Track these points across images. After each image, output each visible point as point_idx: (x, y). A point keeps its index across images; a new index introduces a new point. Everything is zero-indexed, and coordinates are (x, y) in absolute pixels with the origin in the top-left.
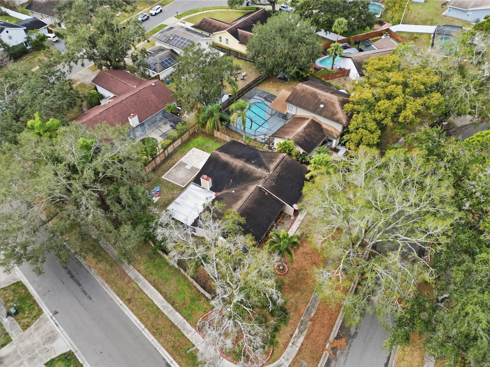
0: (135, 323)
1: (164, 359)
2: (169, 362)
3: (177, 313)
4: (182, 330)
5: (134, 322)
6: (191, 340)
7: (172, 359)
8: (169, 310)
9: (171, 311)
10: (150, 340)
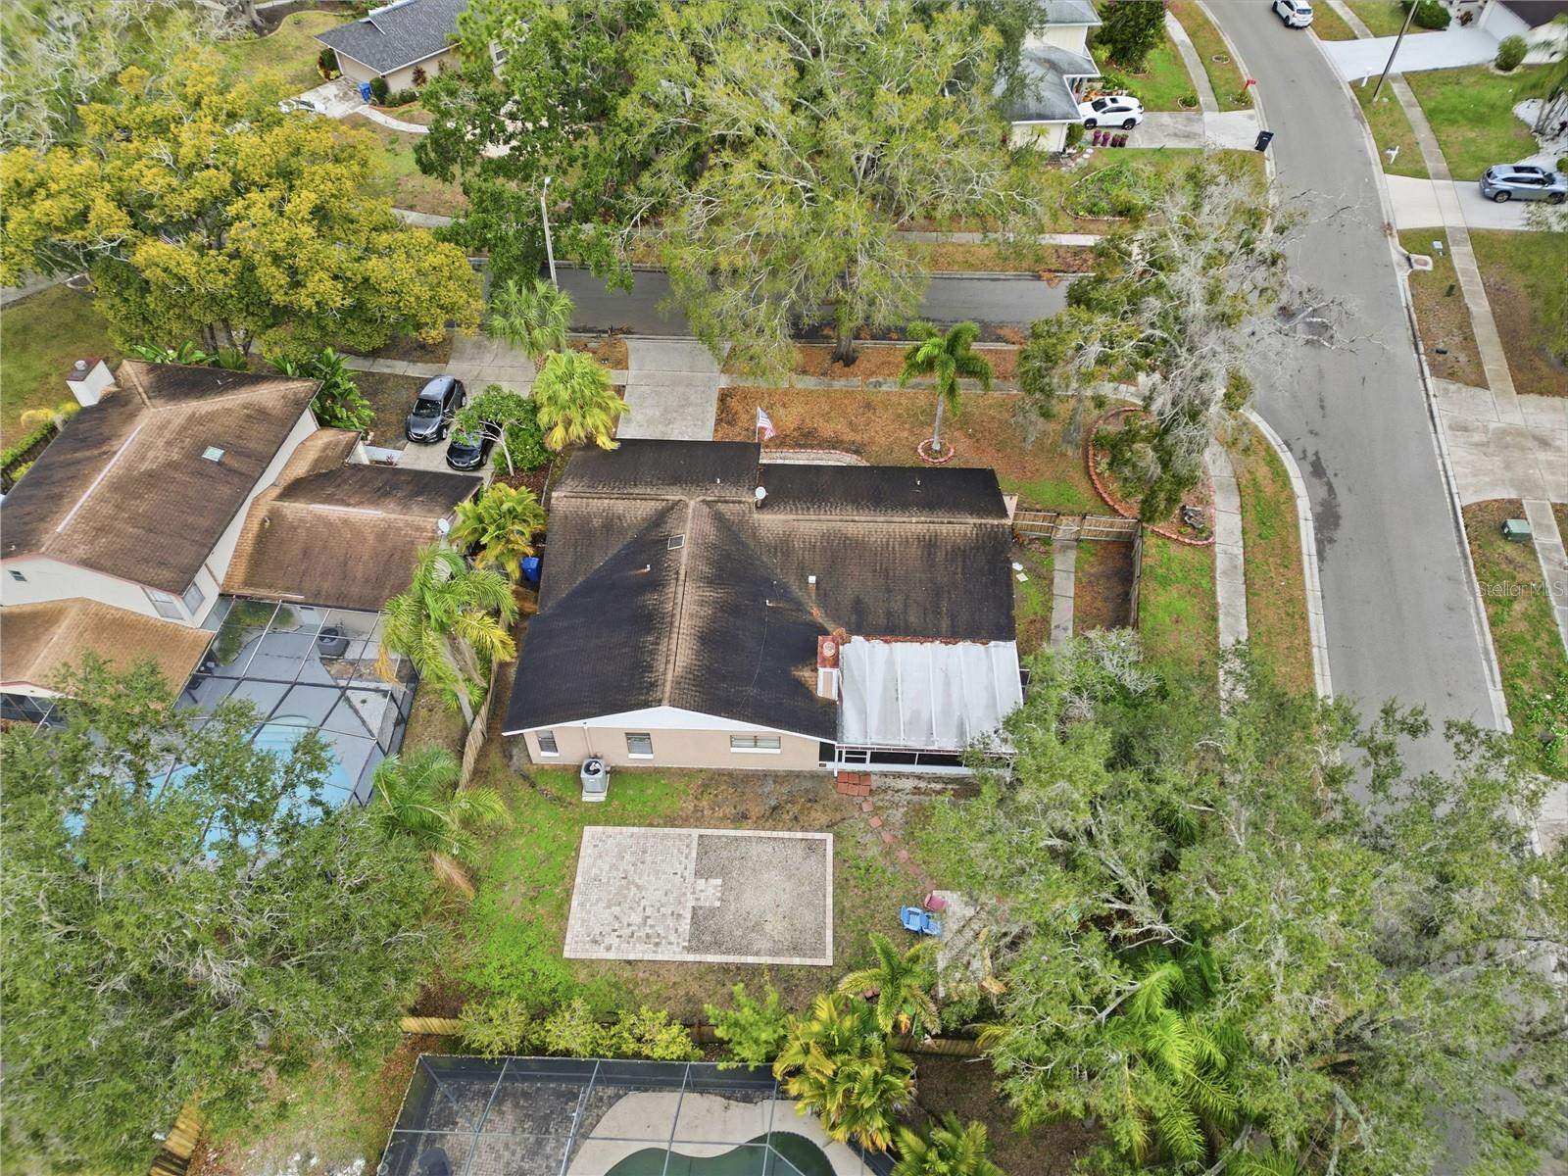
0: (1328, 672)
1: (1320, 570)
2: (1315, 559)
3: (1220, 600)
4: (1241, 570)
5: (1328, 679)
6: (1241, 543)
7: (1305, 558)
8: (1230, 620)
9: (1227, 614)
10: (1321, 618)
